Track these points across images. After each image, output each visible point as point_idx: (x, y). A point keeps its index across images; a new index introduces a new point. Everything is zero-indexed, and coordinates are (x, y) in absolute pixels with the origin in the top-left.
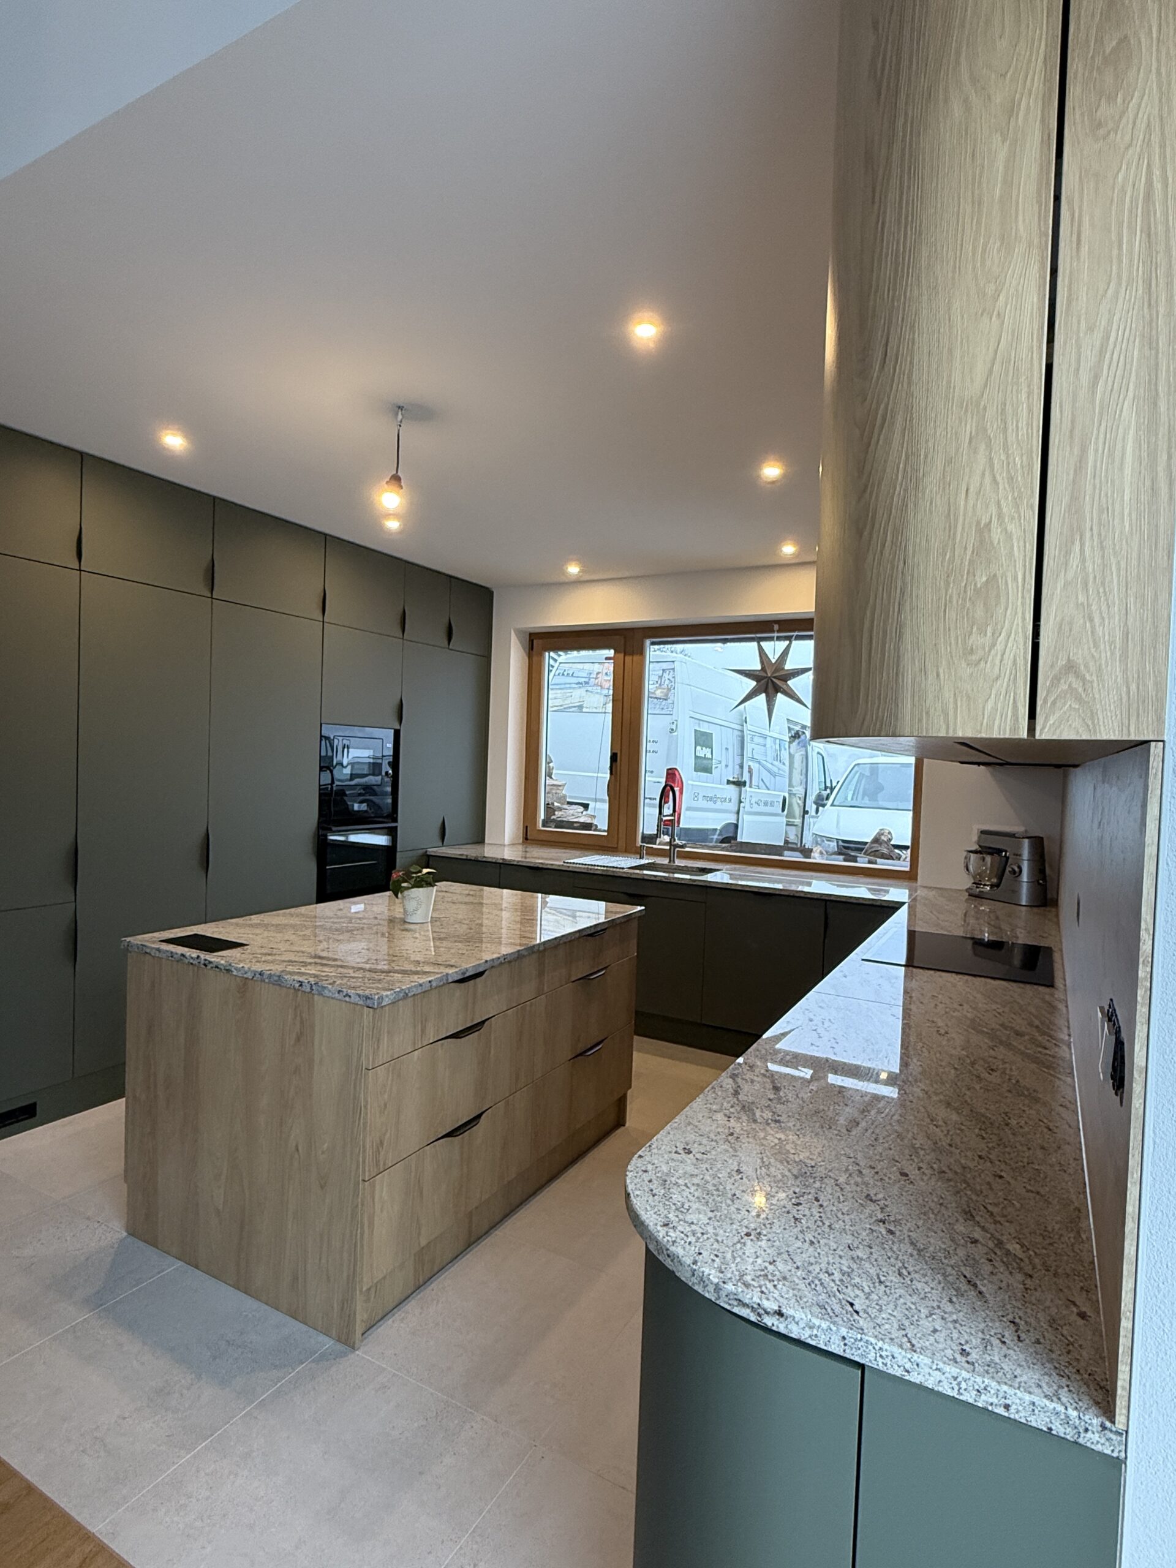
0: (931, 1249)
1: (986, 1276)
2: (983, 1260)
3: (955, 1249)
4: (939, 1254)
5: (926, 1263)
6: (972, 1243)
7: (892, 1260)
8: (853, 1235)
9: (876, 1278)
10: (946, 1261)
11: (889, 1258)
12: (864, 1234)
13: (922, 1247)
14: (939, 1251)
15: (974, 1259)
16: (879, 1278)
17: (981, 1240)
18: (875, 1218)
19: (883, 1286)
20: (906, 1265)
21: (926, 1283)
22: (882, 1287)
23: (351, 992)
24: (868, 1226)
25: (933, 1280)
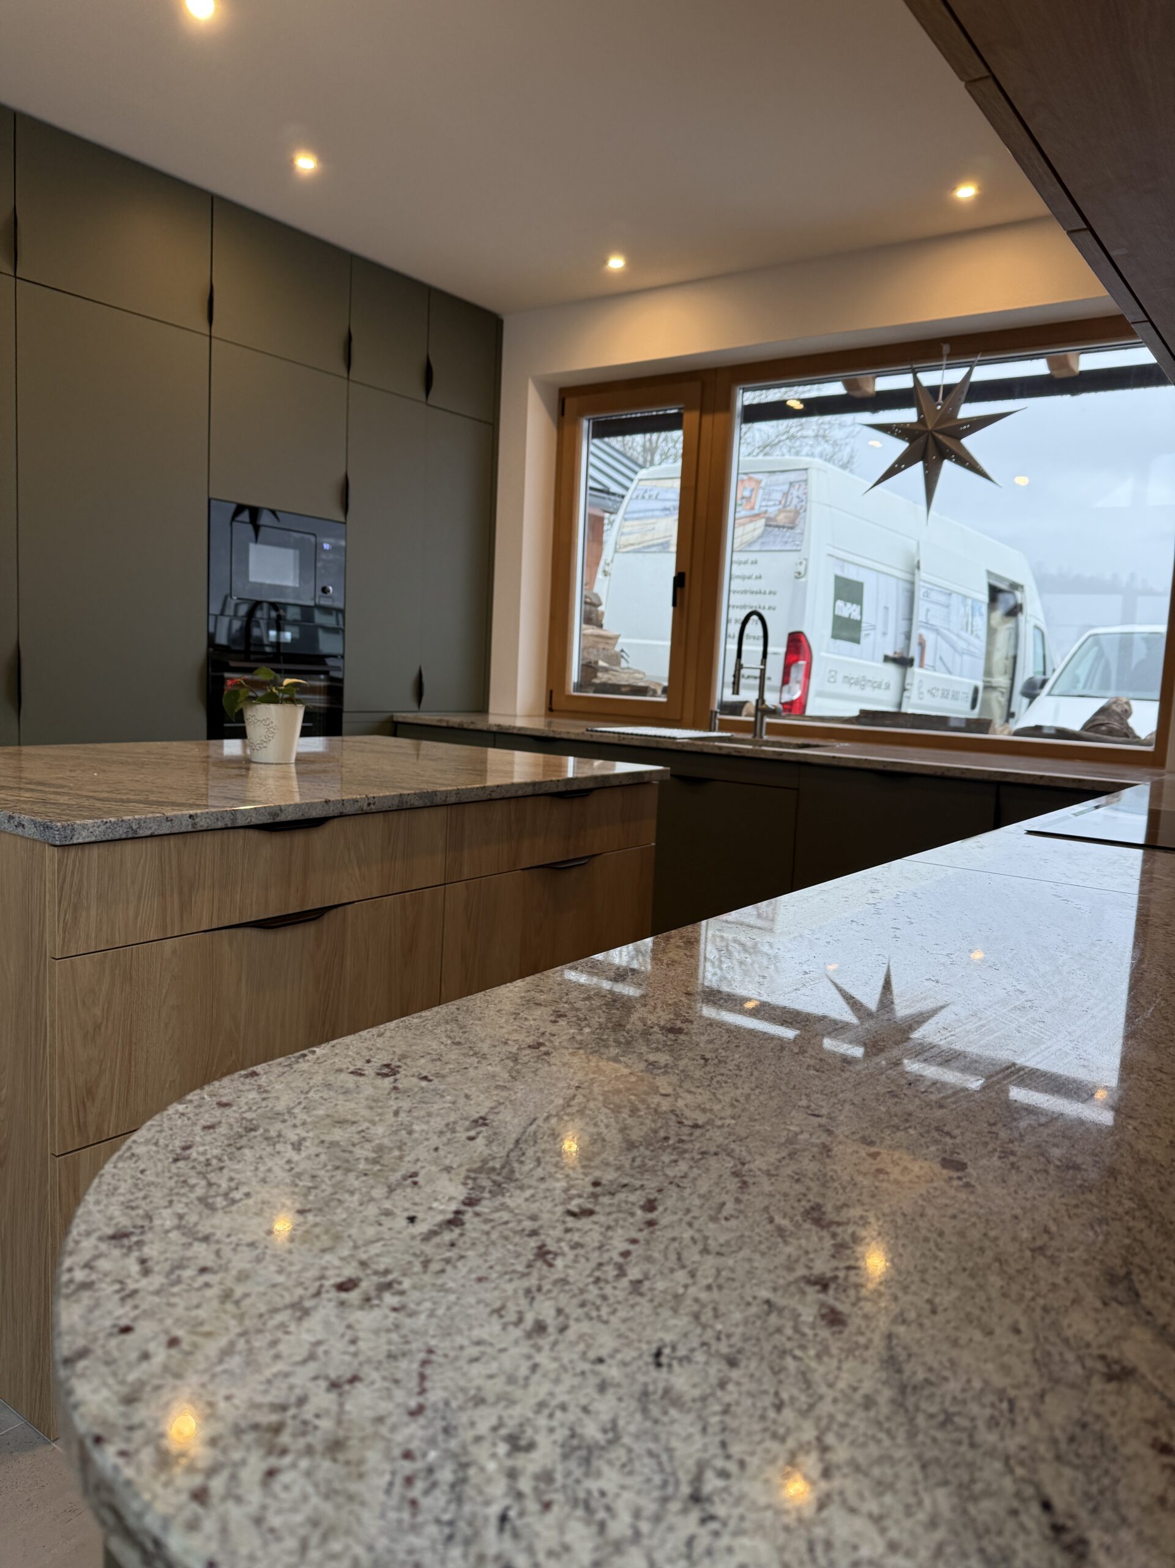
0: (954, 1386)
1: (1133, 1513)
2: (1133, 1447)
3: (1042, 1396)
4: (974, 1409)
5: (912, 1434)
6: (1110, 1377)
7: (788, 1414)
8: (696, 1316)
9: (684, 1477)
10: (988, 1438)
11: (779, 1407)
12: (738, 1316)
13: (921, 1375)
14: (979, 1397)
15: (1101, 1439)
16: (698, 1479)
17: (1144, 1368)
18: (801, 1271)
19: (695, 1515)
20: (830, 1439)
21: (877, 1520)
22: (690, 1524)
23: (25, 818)
24: (765, 1294)
25: (908, 1511)
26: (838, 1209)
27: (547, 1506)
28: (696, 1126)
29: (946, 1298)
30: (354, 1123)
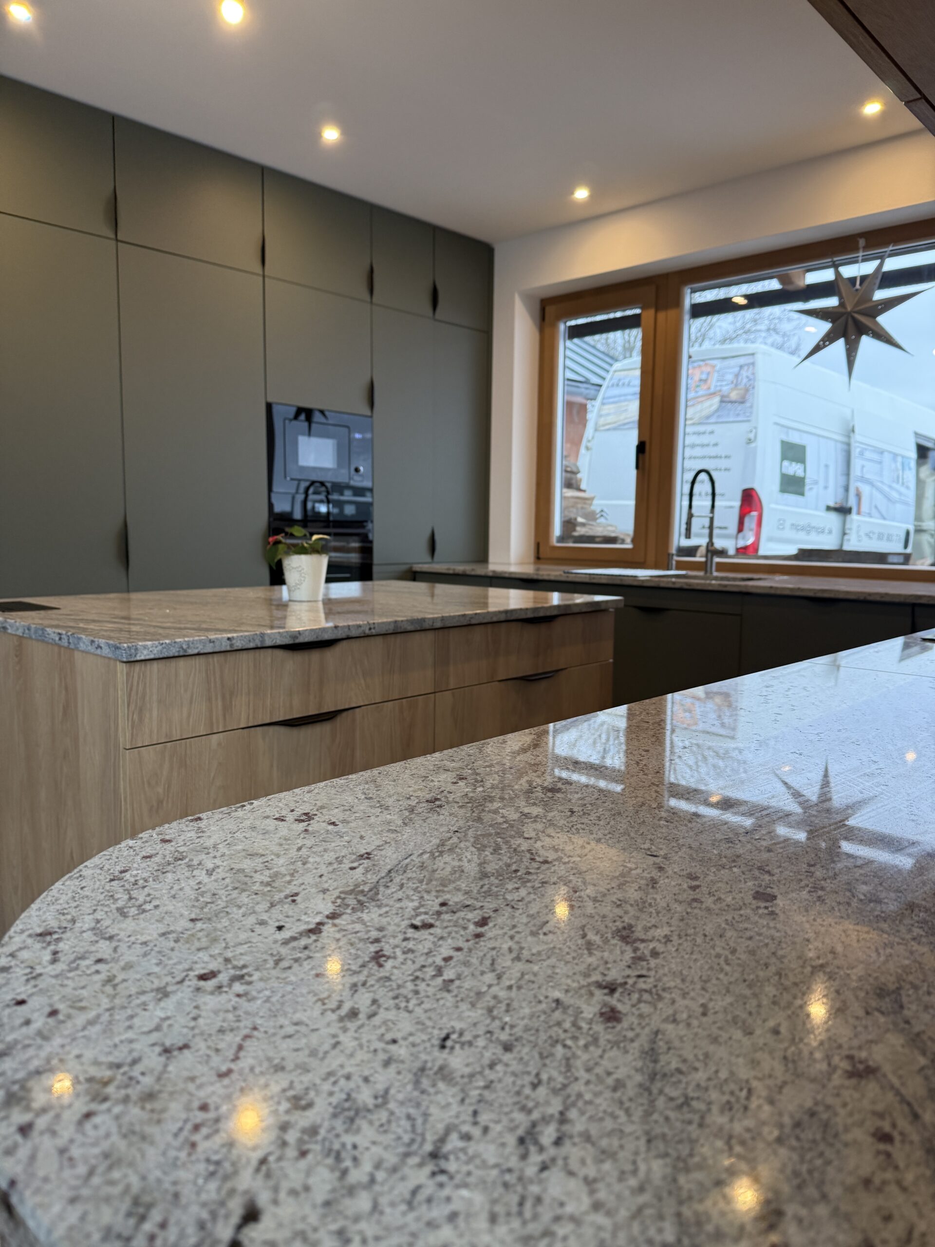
26: (646, 929)
27: (303, 1154)
28: (546, 862)
29: (719, 1003)
30: (263, 855)
